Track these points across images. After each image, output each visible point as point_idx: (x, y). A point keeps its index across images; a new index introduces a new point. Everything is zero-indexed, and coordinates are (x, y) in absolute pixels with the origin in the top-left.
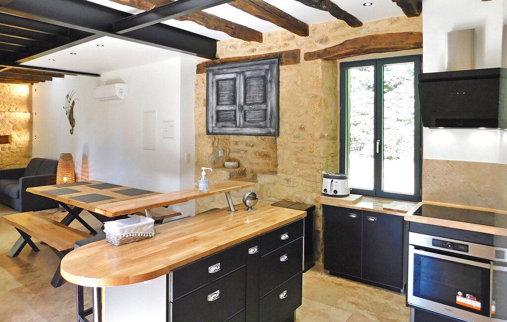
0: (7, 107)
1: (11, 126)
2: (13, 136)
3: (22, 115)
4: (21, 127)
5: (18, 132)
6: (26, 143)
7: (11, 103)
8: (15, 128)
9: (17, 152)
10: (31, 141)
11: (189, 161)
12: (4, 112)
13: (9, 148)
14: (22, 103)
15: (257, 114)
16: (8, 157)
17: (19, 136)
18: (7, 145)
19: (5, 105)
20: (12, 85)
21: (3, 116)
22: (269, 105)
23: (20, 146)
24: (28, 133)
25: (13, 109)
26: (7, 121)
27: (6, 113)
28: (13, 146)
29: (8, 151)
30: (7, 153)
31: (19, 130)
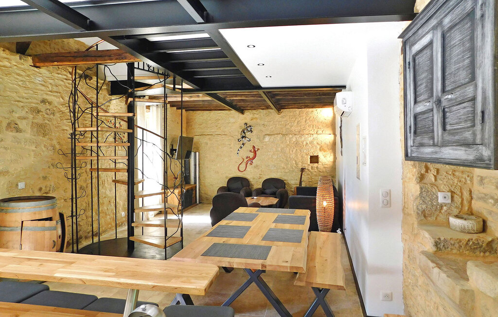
0: (316, 130)
1: (319, 147)
2: (319, 156)
3: (327, 138)
4: (326, 149)
5: (324, 153)
6: (331, 164)
7: (318, 126)
8: (321, 149)
9: (323, 172)
10: (334, 162)
11: (388, 203)
12: (313, 134)
13: (317, 167)
14: (327, 126)
15: (462, 111)
16: (316, 176)
17: (325, 157)
18: (316, 165)
19: (314, 128)
20: (319, 110)
21: (312, 138)
22: (480, 85)
23: (326, 166)
24: (332, 154)
25: (320, 132)
26: (315, 142)
27: (315, 136)
28: (320, 165)
29: (316, 170)
30: (315, 172)
31: (325, 151)
